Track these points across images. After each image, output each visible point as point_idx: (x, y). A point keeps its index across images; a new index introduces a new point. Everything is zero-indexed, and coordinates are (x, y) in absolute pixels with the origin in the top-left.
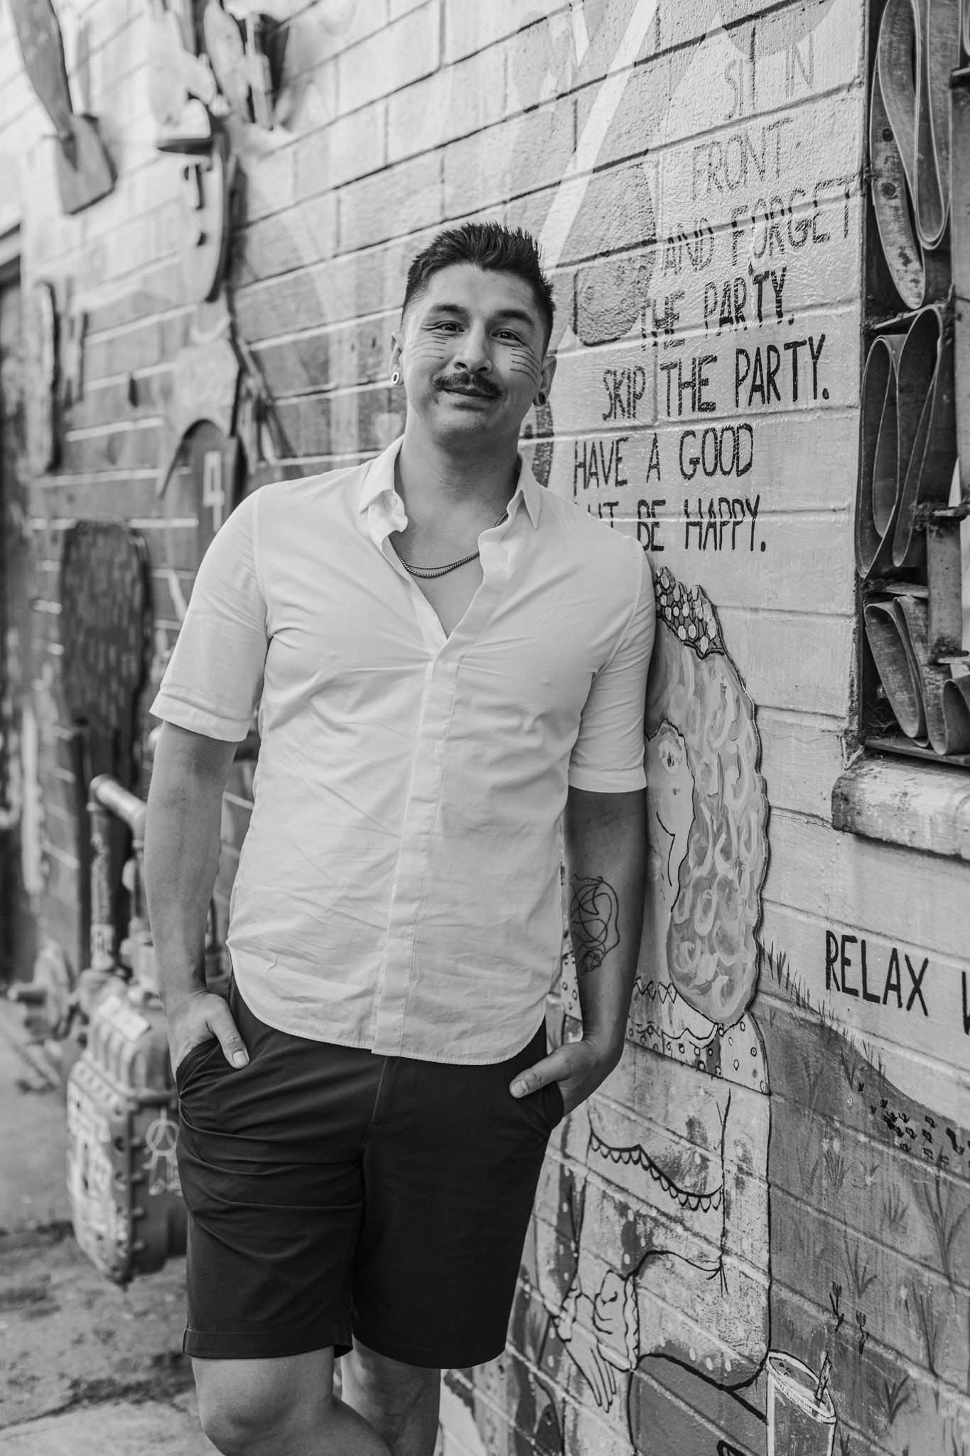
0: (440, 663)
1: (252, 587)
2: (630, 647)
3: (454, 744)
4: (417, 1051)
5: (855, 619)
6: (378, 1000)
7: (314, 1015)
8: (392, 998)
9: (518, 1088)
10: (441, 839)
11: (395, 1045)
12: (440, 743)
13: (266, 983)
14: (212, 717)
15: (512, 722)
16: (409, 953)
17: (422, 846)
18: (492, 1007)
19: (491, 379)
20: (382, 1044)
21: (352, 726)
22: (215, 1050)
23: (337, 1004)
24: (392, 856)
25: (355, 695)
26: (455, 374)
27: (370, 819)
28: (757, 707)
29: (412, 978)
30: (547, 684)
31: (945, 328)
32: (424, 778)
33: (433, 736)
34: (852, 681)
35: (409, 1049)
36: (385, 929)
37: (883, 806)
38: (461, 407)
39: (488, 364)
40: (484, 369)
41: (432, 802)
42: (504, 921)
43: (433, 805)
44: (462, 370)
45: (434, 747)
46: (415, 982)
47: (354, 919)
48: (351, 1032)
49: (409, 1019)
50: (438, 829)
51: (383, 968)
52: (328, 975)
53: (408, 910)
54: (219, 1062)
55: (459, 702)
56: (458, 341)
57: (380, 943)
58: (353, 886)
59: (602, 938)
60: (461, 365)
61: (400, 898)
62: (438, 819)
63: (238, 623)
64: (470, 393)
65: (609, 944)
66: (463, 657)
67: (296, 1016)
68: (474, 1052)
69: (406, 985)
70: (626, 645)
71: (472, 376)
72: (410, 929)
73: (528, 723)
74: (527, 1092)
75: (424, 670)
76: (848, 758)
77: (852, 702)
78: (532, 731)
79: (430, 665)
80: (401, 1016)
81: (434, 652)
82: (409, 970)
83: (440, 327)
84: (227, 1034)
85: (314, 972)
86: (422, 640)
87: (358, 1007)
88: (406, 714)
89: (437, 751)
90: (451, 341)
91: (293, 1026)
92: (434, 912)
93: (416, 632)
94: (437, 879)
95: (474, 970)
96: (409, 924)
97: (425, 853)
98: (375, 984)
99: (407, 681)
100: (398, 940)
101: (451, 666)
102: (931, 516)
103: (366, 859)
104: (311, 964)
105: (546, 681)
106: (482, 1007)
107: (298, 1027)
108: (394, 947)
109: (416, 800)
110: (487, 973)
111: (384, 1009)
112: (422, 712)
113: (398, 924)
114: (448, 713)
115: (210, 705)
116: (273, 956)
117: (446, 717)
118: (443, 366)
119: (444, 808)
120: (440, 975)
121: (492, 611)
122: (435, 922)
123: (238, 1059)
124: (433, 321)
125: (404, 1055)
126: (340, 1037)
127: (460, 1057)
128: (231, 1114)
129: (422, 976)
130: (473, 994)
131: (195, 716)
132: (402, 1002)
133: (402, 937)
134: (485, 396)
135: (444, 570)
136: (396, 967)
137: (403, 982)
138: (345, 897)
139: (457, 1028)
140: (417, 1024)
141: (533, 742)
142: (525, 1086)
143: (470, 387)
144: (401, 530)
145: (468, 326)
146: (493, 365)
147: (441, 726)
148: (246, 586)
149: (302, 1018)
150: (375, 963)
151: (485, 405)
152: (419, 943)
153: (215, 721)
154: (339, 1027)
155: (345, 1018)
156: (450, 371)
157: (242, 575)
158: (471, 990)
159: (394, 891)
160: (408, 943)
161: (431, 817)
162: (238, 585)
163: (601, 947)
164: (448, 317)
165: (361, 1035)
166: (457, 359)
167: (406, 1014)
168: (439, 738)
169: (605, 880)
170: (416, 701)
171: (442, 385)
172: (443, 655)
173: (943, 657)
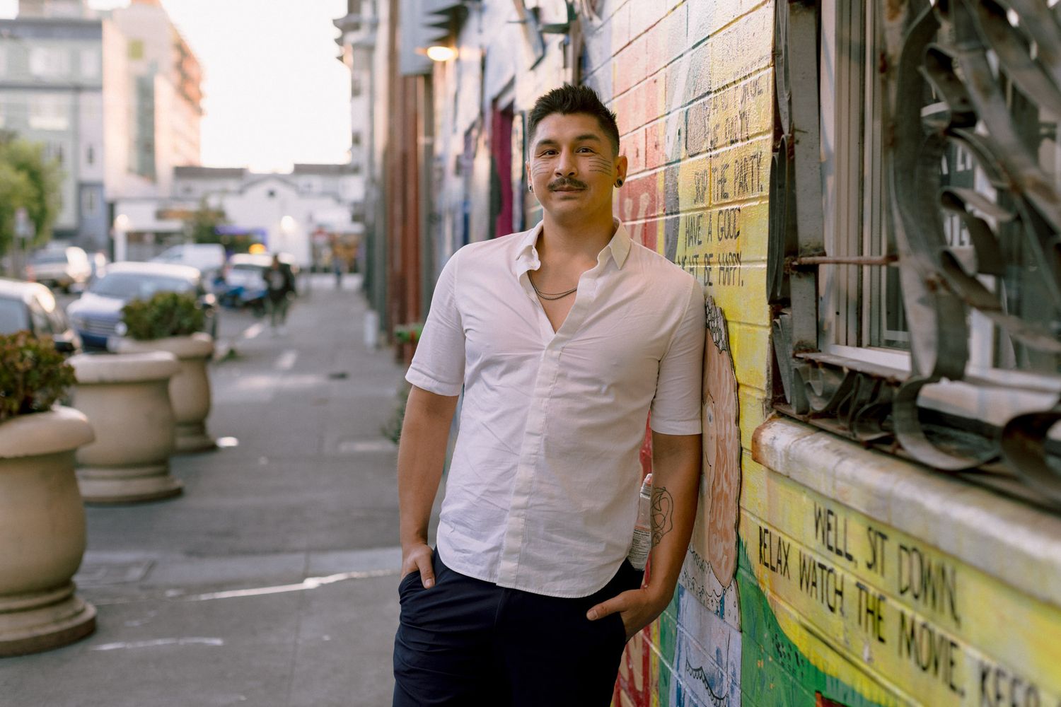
0: (549, 351)
1: (453, 306)
2: (679, 343)
3: (555, 400)
4: (525, 586)
5: (770, 329)
6: (502, 554)
7: (468, 561)
8: (511, 553)
9: (592, 614)
10: (543, 458)
11: (511, 582)
12: (547, 399)
13: (448, 541)
14: (435, 381)
15: (594, 388)
16: (522, 526)
17: (532, 461)
18: (576, 563)
19: (579, 178)
20: (502, 580)
21: (498, 388)
22: (417, 578)
23: (479, 555)
24: (515, 467)
25: (501, 368)
26: (557, 180)
27: (503, 444)
28: (738, 385)
29: (523, 541)
30: (616, 365)
31: (788, 149)
32: (536, 421)
33: (543, 396)
34: (768, 368)
35: (521, 585)
36: (508, 511)
37: (767, 445)
38: (565, 199)
39: (574, 170)
40: (572, 174)
41: (539, 435)
42: (585, 510)
43: (539, 437)
44: (560, 177)
45: (542, 402)
46: (525, 544)
47: (492, 504)
48: (485, 571)
49: (521, 567)
50: (542, 452)
51: (505, 534)
52: (479, 537)
53: (521, 500)
54: (418, 584)
55: (560, 375)
56: (556, 160)
57: (505, 519)
58: (492, 484)
59: (662, 526)
60: (558, 174)
61: (518, 493)
62: (542, 445)
63: (446, 326)
64: (568, 190)
65: (666, 529)
66: (564, 348)
67: (460, 561)
68: (563, 589)
69: (519, 546)
70: (676, 342)
71: (566, 180)
72: (523, 512)
73: (604, 388)
74: (597, 617)
75: (540, 356)
76: (766, 417)
77: (769, 381)
78: (607, 394)
79: (543, 352)
80: (516, 564)
81: (546, 344)
82: (521, 536)
83: (545, 154)
84: (425, 568)
85: (471, 535)
86: (540, 336)
87: (490, 556)
88: (528, 382)
89: (544, 405)
90: (552, 161)
91: (457, 567)
92: (538, 502)
93: (537, 332)
94: (541, 482)
95: (562, 539)
96: (522, 508)
97: (534, 466)
98: (501, 544)
99: (529, 361)
100: (515, 518)
101: (556, 353)
102: (791, 265)
103: (501, 468)
104: (470, 530)
105: (614, 363)
106: (568, 562)
107: (460, 568)
108: (513, 522)
109: (530, 434)
110: (573, 542)
111: (505, 559)
112: (537, 380)
113: (516, 508)
114: (551, 382)
115: (432, 374)
116: (453, 524)
117: (550, 384)
118: (550, 177)
119: (546, 439)
120: (542, 541)
121: (582, 320)
122: (538, 508)
123: (428, 583)
124: (540, 151)
125: (518, 588)
126: (479, 574)
127: (553, 592)
128: (418, 615)
129: (530, 541)
130: (564, 553)
131: (425, 381)
132: (516, 556)
133: (518, 516)
134: (577, 190)
135: (561, 295)
136: (513, 534)
137: (517, 543)
138: (487, 491)
139: (553, 574)
140: (526, 570)
141: (607, 400)
142: (596, 613)
143: (566, 186)
144: (536, 269)
145: (561, 150)
146: (578, 170)
147: (548, 389)
148: (450, 304)
149: (463, 562)
150: (502, 531)
151: (578, 195)
152: (529, 521)
153: (436, 384)
154: (479, 568)
155: (482, 563)
156: (555, 178)
157: (448, 298)
158: (562, 551)
159: (514, 488)
160: (521, 520)
161: (538, 444)
162: (446, 303)
163: (661, 531)
164: (548, 148)
165: (491, 574)
166: (556, 170)
167: (520, 563)
168: (546, 397)
169: (667, 489)
170: (535, 372)
171: (552, 188)
172: (552, 346)
173: (800, 353)
